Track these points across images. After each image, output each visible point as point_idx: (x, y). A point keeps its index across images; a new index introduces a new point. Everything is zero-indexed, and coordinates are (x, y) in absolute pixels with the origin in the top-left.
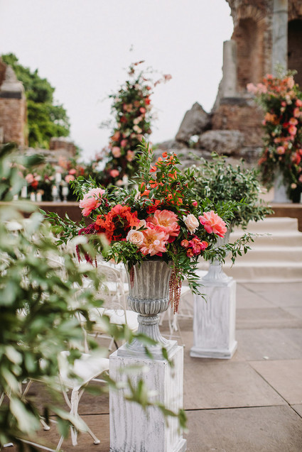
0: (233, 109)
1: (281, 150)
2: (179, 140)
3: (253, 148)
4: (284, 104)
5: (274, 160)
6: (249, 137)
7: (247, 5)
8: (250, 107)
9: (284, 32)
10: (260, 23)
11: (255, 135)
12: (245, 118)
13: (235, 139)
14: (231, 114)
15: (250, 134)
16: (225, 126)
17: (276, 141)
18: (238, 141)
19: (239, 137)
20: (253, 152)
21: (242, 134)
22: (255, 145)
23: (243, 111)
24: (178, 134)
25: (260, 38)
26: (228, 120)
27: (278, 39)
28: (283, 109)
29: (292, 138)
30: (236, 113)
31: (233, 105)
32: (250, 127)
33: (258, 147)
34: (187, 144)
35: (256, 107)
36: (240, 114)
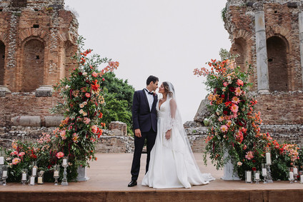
1: (224, 128)
2: (196, 121)
4: (225, 84)
5: (219, 138)
7: (239, 29)
9: (264, 44)
10: (248, 41)
17: (220, 119)
24: (196, 117)
25: (248, 50)
27: (260, 49)
28: (224, 89)
29: (236, 116)
34: (202, 123)
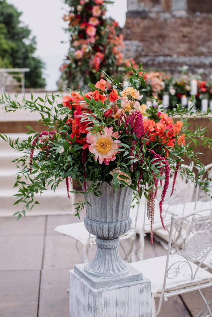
0: (135, 21)
1: (79, 54)
3: (156, 56)
4: (82, 1)
6: (151, 47)
8: (152, 19)
11: (156, 45)
12: (147, 29)
13: (133, 48)
14: (133, 26)
15: (152, 44)
16: (128, 37)
18: (137, 50)
19: (138, 46)
20: (154, 60)
21: (141, 44)
22: (157, 54)
23: (145, 23)
26: (131, 32)
28: (79, 8)
29: (93, 40)
30: (138, 25)
31: (135, 18)
32: (152, 37)
33: (159, 56)
35: (157, 19)
36: (142, 25)
